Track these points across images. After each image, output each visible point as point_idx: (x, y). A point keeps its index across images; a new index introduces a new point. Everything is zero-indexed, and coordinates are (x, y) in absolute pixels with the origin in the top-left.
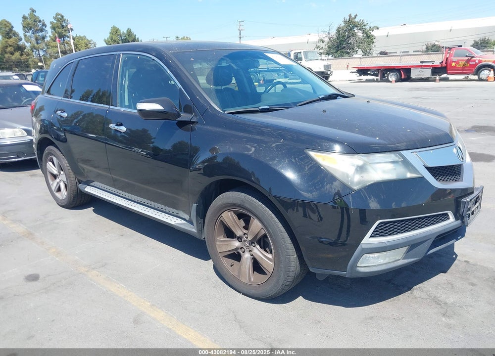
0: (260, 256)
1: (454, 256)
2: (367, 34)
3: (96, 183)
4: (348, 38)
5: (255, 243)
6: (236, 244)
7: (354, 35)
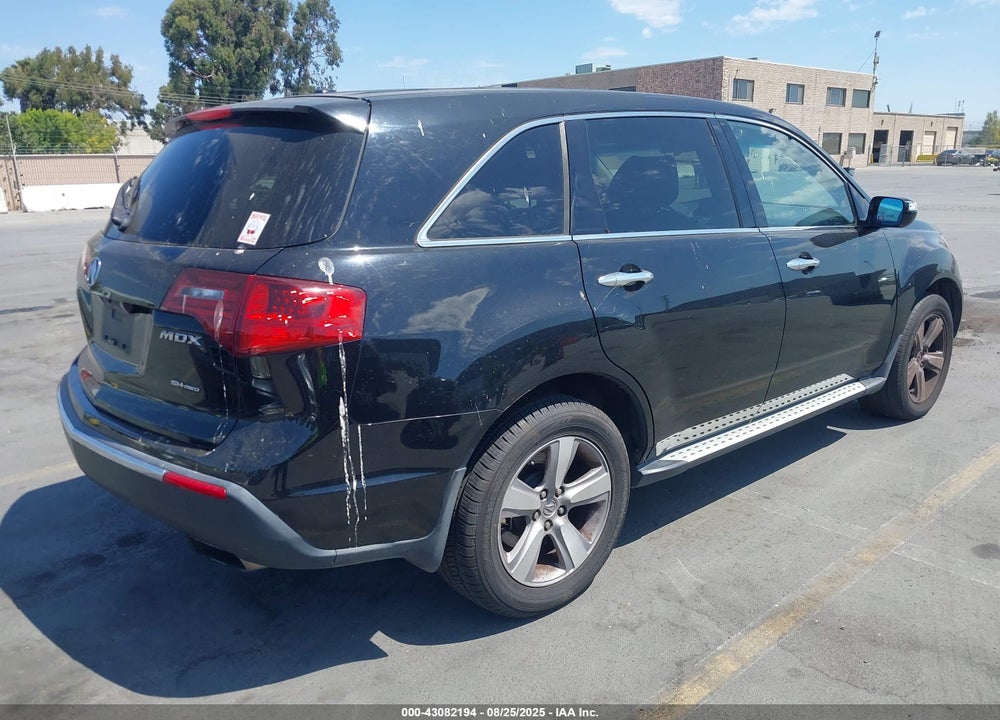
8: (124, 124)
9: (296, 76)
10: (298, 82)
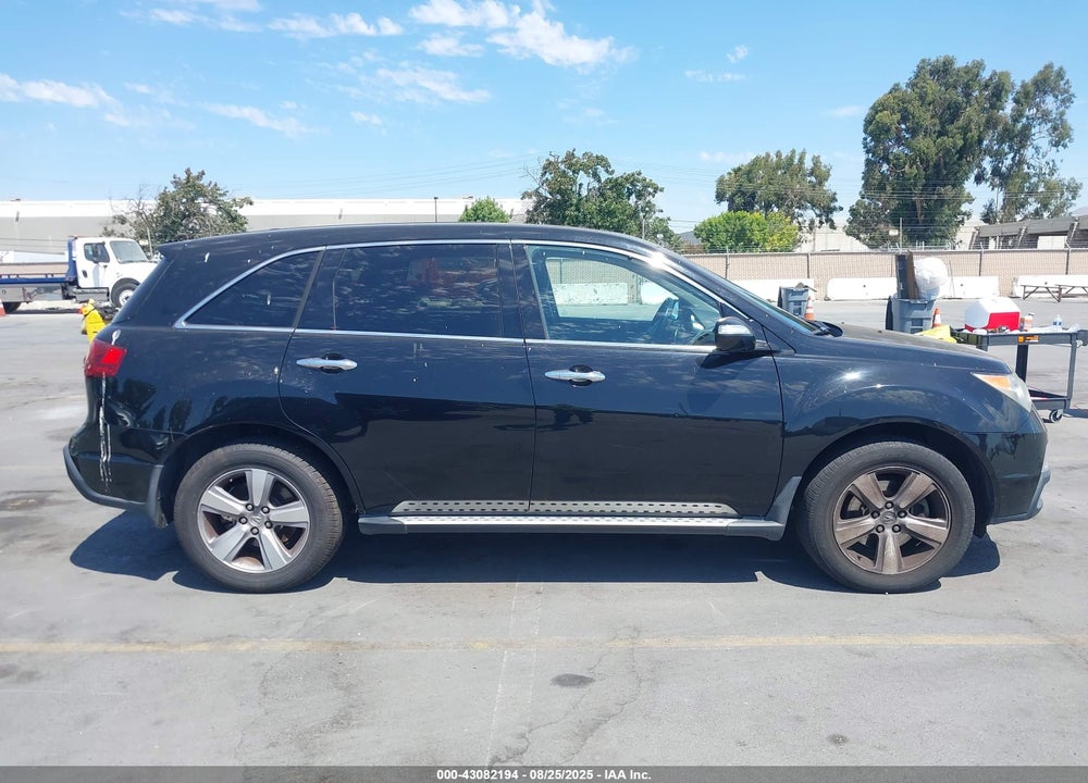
0: (921, 526)
2: (228, 213)
5: (907, 511)
8: (812, 222)
9: (1008, 162)
10: (1010, 168)
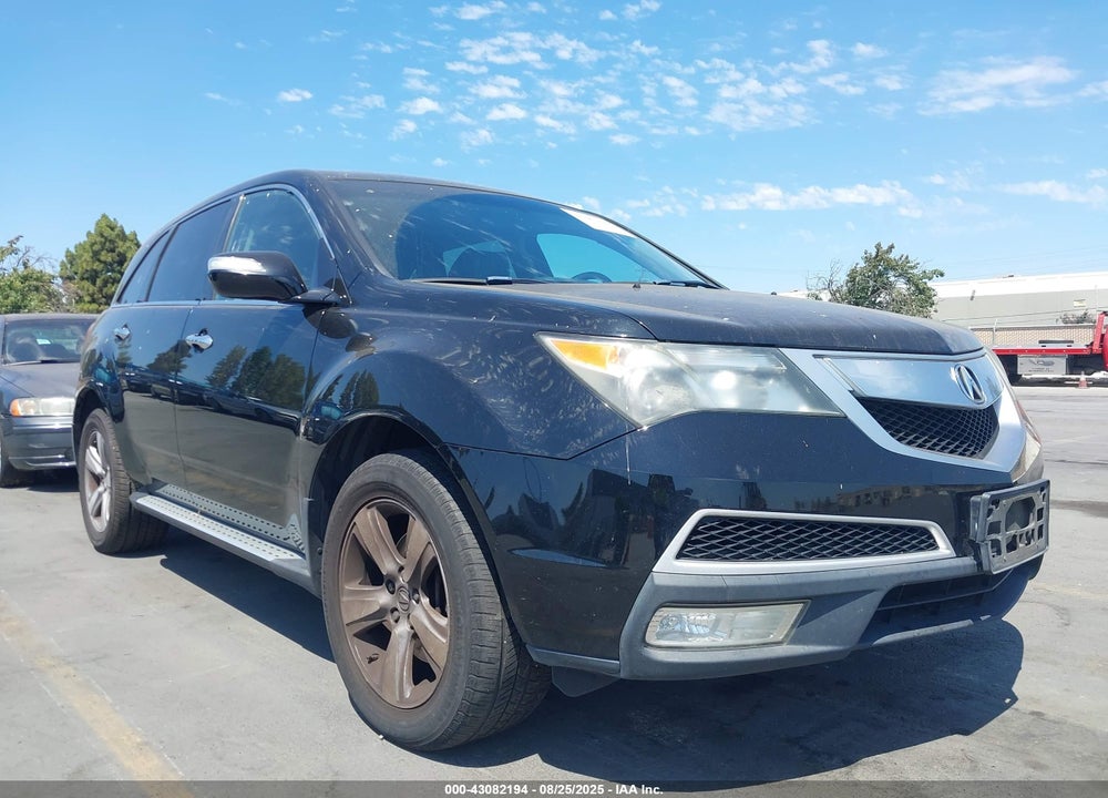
0: (423, 625)
1: (1008, 701)
2: (917, 286)
3: (169, 489)
4: (873, 292)
5: (420, 591)
6: (383, 598)
7: (887, 286)
